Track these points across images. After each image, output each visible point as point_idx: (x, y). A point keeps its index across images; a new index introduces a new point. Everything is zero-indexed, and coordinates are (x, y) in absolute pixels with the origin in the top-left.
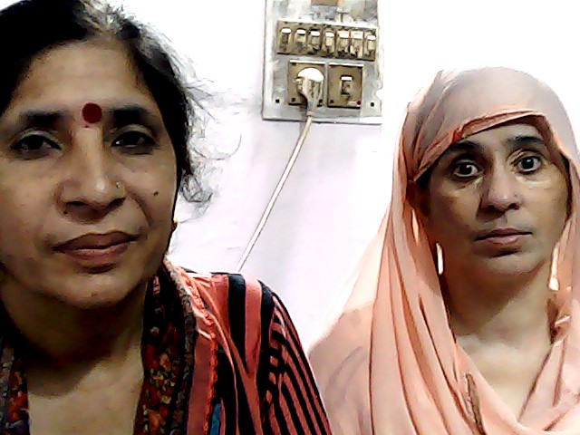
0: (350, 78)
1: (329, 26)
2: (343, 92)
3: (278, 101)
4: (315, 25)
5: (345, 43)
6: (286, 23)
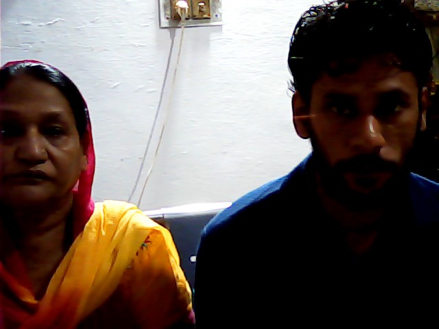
0: (203, 4)
2: (200, 11)
3: (168, 18)
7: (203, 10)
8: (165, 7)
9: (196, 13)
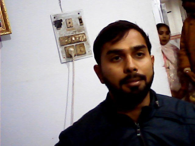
1: (73, 35)
3: (64, 58)
4: (69, 36)
5: (78, 38)
6: (61, 37)
7: (82, 50)
9: (79, 52)
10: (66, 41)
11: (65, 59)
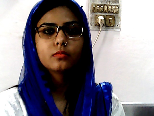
0: (111, 19)
1: (106, 5)
4: (102, 4)
5: (110, 9)
6: (94, 4)
7: (111, 22)
8: (91, 19)
9: (107, 23)
10: (99, 8)
11: (92, 26)
